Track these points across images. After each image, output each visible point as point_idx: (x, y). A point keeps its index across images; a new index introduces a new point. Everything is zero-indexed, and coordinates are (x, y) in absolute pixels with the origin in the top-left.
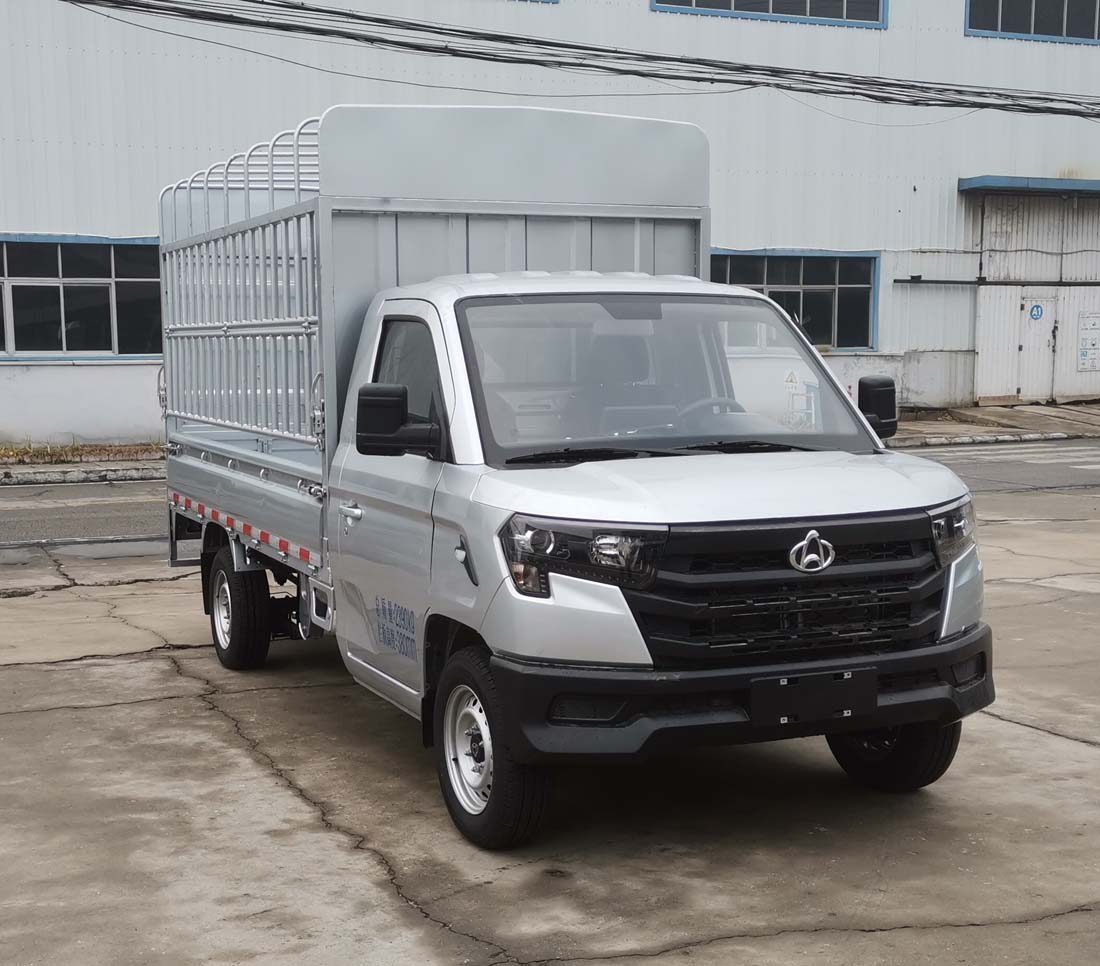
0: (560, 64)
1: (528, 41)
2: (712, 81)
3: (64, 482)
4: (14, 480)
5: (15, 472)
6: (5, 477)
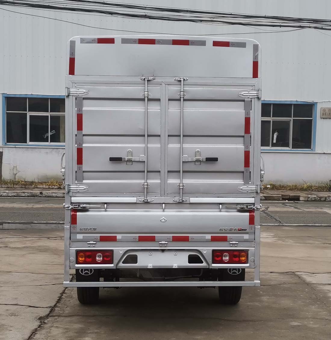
0: (201, 21)
1: (187, 11)
2: (280, 26)
4: (44, 195)
5: (44, 192)
6: (40, 194)
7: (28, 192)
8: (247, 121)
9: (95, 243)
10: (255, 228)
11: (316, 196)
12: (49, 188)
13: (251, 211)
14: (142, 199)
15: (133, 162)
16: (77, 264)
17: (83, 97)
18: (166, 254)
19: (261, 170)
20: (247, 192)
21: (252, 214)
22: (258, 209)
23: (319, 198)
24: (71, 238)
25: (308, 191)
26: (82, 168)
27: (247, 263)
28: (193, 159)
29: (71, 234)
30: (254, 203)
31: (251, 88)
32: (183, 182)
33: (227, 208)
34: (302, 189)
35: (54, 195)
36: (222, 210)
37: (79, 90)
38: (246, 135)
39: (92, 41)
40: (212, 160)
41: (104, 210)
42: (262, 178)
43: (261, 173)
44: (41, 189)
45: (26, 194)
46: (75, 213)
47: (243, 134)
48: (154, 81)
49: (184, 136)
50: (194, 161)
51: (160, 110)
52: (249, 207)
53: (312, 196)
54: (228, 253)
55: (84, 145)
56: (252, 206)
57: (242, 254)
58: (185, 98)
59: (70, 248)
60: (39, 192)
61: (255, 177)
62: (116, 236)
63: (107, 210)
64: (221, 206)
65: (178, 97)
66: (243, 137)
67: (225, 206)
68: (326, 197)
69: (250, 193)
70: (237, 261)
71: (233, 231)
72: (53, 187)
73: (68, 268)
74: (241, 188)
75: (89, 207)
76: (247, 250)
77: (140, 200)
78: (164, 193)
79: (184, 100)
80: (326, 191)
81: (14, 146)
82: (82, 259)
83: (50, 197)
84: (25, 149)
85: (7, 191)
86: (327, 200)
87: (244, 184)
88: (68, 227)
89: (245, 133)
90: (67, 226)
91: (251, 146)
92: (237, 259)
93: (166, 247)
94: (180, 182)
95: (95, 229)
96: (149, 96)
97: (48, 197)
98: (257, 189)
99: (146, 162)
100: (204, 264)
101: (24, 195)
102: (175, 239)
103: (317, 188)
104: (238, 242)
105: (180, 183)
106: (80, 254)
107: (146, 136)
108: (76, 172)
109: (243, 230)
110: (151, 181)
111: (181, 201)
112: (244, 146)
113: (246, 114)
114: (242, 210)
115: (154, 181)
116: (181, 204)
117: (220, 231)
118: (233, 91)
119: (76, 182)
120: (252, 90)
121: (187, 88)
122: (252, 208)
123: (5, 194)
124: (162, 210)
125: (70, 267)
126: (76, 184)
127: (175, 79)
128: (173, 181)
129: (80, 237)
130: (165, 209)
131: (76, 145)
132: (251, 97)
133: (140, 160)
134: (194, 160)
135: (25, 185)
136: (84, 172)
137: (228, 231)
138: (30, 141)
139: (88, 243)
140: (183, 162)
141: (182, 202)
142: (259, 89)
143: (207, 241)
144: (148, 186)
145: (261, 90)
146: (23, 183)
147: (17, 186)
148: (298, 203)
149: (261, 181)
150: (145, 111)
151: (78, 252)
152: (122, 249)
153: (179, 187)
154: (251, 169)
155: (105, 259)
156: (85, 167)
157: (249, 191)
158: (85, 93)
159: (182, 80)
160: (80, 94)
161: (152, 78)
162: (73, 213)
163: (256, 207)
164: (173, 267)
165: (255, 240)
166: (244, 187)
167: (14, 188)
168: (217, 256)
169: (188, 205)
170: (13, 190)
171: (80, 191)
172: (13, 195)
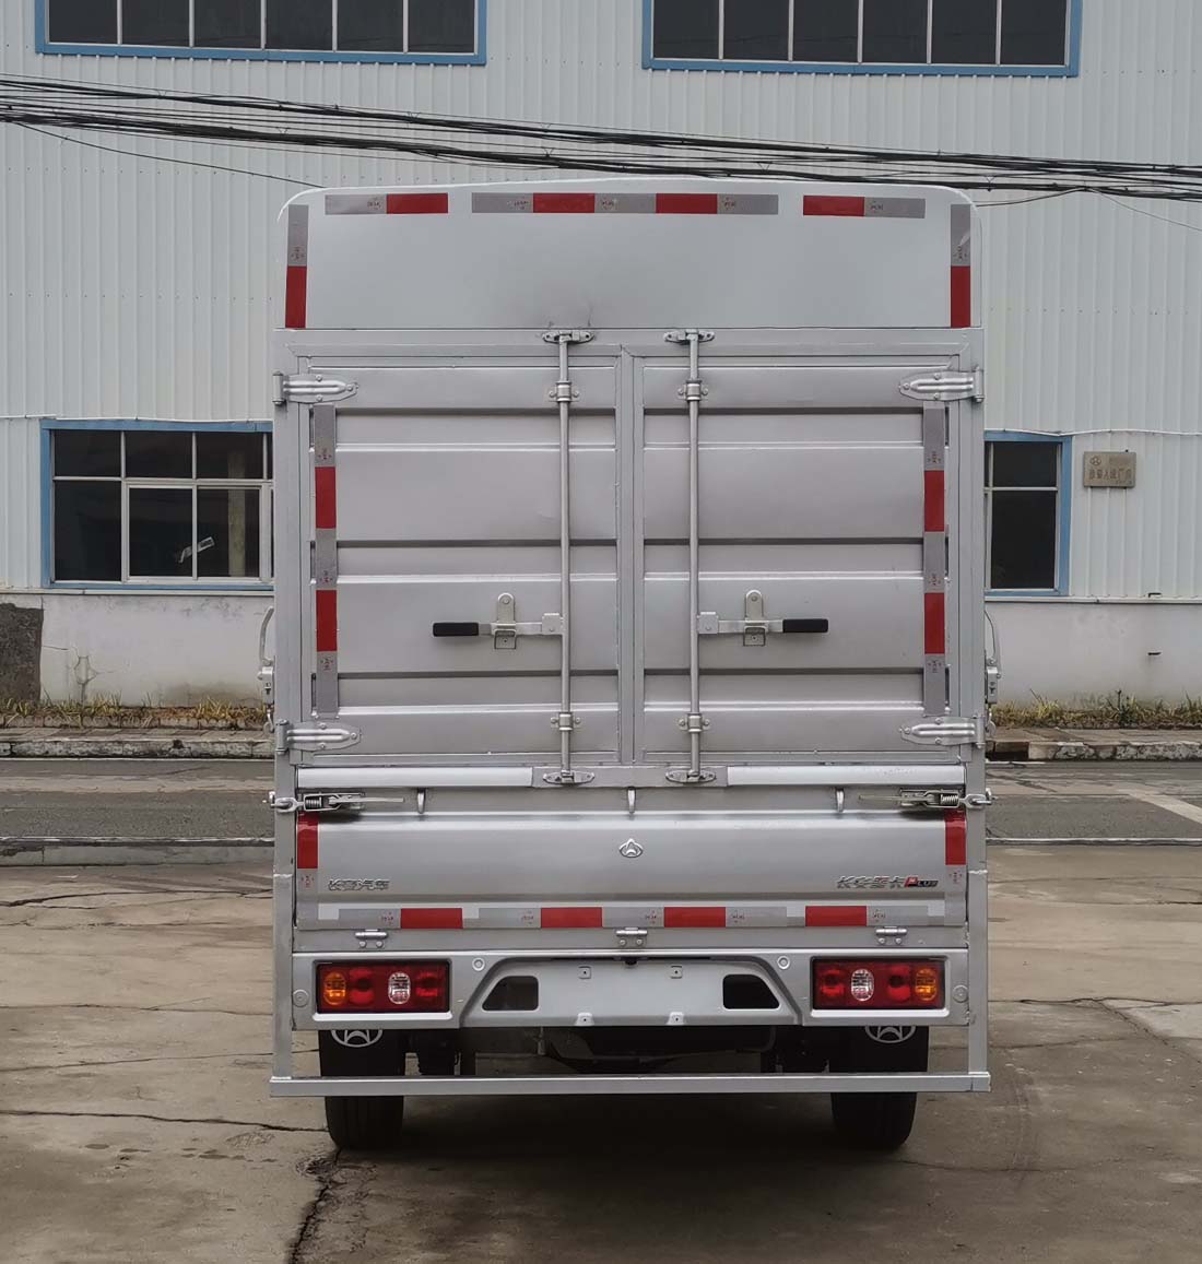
2: (990, 186)
3: (252, 757)
4: (186, 751)
5: (187, 740)
6: (174, 747)
7: (133, 741)
8: (934, 484)
9: (384, 934)
10: (968, 874)
11: (1081, 744)
12: (200, 727)
13: (950, 814)
14: (553, 772)
15: (520, 639)
16: (320, 1011)
17: (337, 406)
18: (643, 974)
19: (987, 664)
20: (938, 744)
21: (956, 824)
22: (980, 807)
23: (1092, 751)
24: (298, 916)
25: (1052, 727)
26: (334, 662)
27: (941, 1007)
28: (737, 624)
29: (298, 904)
30: (964, 786)
31: (946, 364)
32: (702, 710)
33: (863, 804)
34: (1031, 722)
35: (219, 749)
36: (845, 811)
37: (323, 383)
38: (930, 537)
39: (368, 206)
40: (806, 628)
41: (417, 814)
42: (989, 691)
43: (986, 674)
44: (174, 731)
45: (127, 746)
46: (312, 828)
47: (917, 531)
48: (589, 344)
49: (701, 542)
50: (742, 634)
51: (613, 450)
52: (944, 799)
53: (1068, 744)
54: (868, 970)
55: (341, 580)
56: (957, 797)
57: (922, 972)
58: (705, 404)
59: (294, 955)
60: (170, 740)
61: (967, 687)
62: (460, 910)
63: (426, 813)
64: (840, 796)
65: (679, 403)
66: (920, 541)
67: (854, 795)
68: (1115, 748)
69: (948, 749)
70: (904, 998)
71: (887, 888)
72: (213, 722)
73: (286, 1026)
74: (914, 728)
75: (361, 804)
76: (940, 960)
77: (545, 776)
78: (630, 752)
79: (702, 412)
80: (1111, 728)
81: (80, 592)
82: (338, 995)
83: (209, 756)
84: (114, 600)
85: (67, 739)
86: (1118, 758)
87: (926, 717)
88: (286, 876)
89: (926, 530)
90: (282, 875)
91: (947, 575)
92: (901, 992)
93: (640, 947)
94: (688, 710)
95: (383, 884)
96: (574, 399)
97: (200, 756)
98: (973, 732)
99: (565, 639)
100: (780, 1013)
101: (119, 753)
102: (675, 919)
103: (1079, 718)
104: (905, 927)
105: (689, 715)
106: (331, 976)
107: (564, 543)
108: (314, 677)
109: (922, 883)
110: (584, 707)
111: (695, 779)
112: (922, 575)
113: (927, 460)
114: (919, 812)
115: (597, 707)
116: (695, 790)
117: (839, 887)
118: (880, 377)
119: (314, 714)
120: (949, 370)
121: (712, 369)
122: (954, 803)
123: (57, 749)
124: (627, 813)
125: (294, 1024)
126: (314, 720)
127: (666, 335)
128: (664, 706)
129: (329, 912)
130: (635, 808)
131: (313, 581)
132: (944, 397)
133: (544, 633)
134: (741, 630)
135: (121, 718)
136: (340, 677)
137: (868, 889)
138: (131, 575)
139: (358, 934)
140: (700, 636)
141: (699, 782)
142: (977, 366)
143: (792, 925)
144: (575, 726)
145: (982, 371)
146: (112, 710)
147: (94, 723)
148: (1024, 766)
149: (986, 702)
150: (560, 453)
151: (322, 968)
152: (482, 957)
153: (686, 728)
154: (950, 658)
155: (422, 992)
156: (345, 661)
157: (945, 742)
158: (344, 391)
159: (693, 338)
160: (326, 398)
161: (583, 333)
162: (305, 827)
163: (970, 799)
164: (670, 1023)
165: (967, 919)
166: (925, 728)
167: (85, 728)
168: (829, 979)
169: (721, 795)
170: (83, 735)
171: (329, 746)
172: (84, 750)
